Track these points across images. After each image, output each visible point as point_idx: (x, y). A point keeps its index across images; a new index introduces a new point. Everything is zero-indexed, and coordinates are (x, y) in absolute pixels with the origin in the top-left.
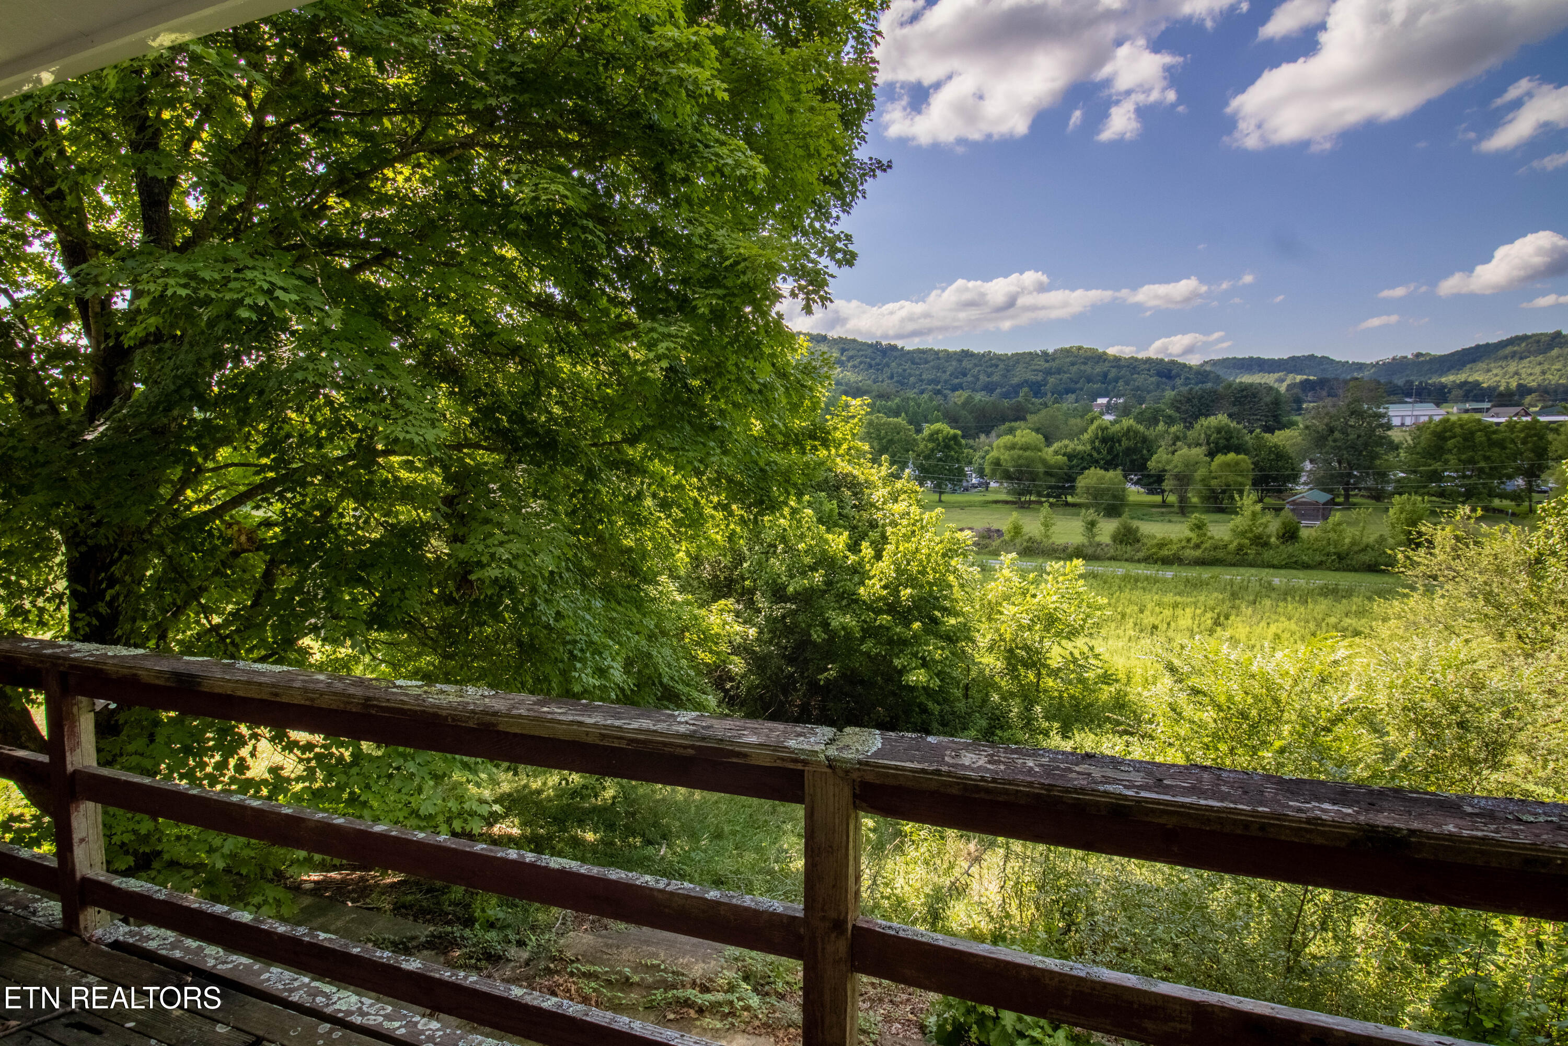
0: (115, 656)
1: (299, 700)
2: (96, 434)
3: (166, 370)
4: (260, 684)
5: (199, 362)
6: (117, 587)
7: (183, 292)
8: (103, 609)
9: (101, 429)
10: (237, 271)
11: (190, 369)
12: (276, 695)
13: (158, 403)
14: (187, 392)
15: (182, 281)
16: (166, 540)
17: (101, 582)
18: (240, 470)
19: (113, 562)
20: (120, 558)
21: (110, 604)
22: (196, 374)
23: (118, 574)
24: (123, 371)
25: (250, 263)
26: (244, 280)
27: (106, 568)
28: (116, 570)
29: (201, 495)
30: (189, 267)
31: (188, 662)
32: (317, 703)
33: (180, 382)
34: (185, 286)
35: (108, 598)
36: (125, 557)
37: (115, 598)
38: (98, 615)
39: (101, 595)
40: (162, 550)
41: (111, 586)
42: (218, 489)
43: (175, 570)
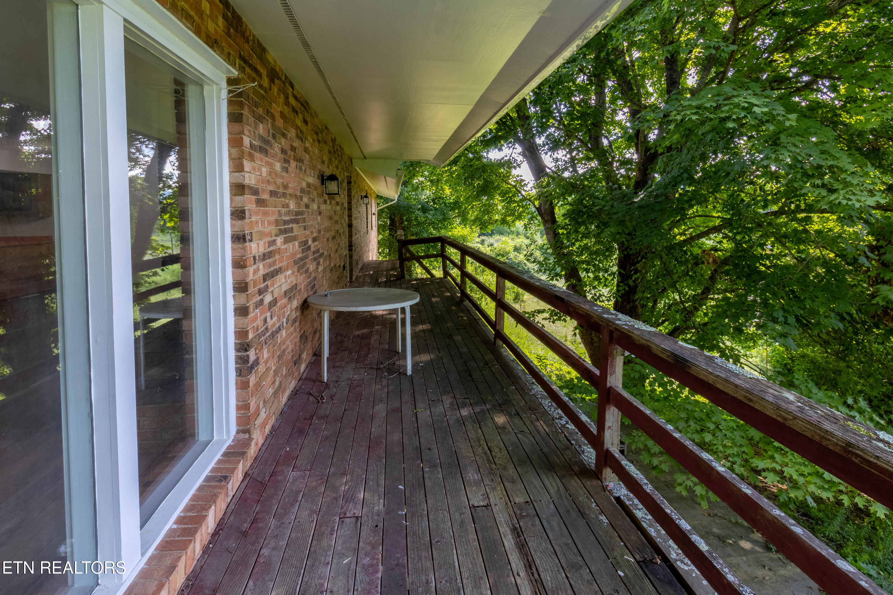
0: (638, 329)
1: (770, 412)
2: (639, 199)
3: (675, 165)
4: (737, 386)
5: (692, 160)
6: (638, 274)
7: (694, 117)
8: (631, 283)
9: (642, 196)
10: (725, 100)
11: (687, 164)
12: (750, 400)
13: (670, 182)
14: (686, 175)
15: (694, 111)
16: (663, 254)
17: (631, 271)
18: (702, 219)
19: (638, 262)
20: (641, 260)
21: (634, 281)
22: (690, 166)
23: (639, 268)
24: (651, 168)
25: (735, 93)
26: (731, 104)
27: (634, 264)
28: (639, 266)
29: (681, 231)
30: (699, 102)
31: (681, 347)
32: (789, 423)
33: (682, 171)
34: (695, 114)
35: (633, 279)
36: (644, 260)
37: (636, 279)
38: (629, 286)
39: (630, 277)
40: (661, 258)
41: (636, 273)
42: (689, 228)
43: (666, 270)
